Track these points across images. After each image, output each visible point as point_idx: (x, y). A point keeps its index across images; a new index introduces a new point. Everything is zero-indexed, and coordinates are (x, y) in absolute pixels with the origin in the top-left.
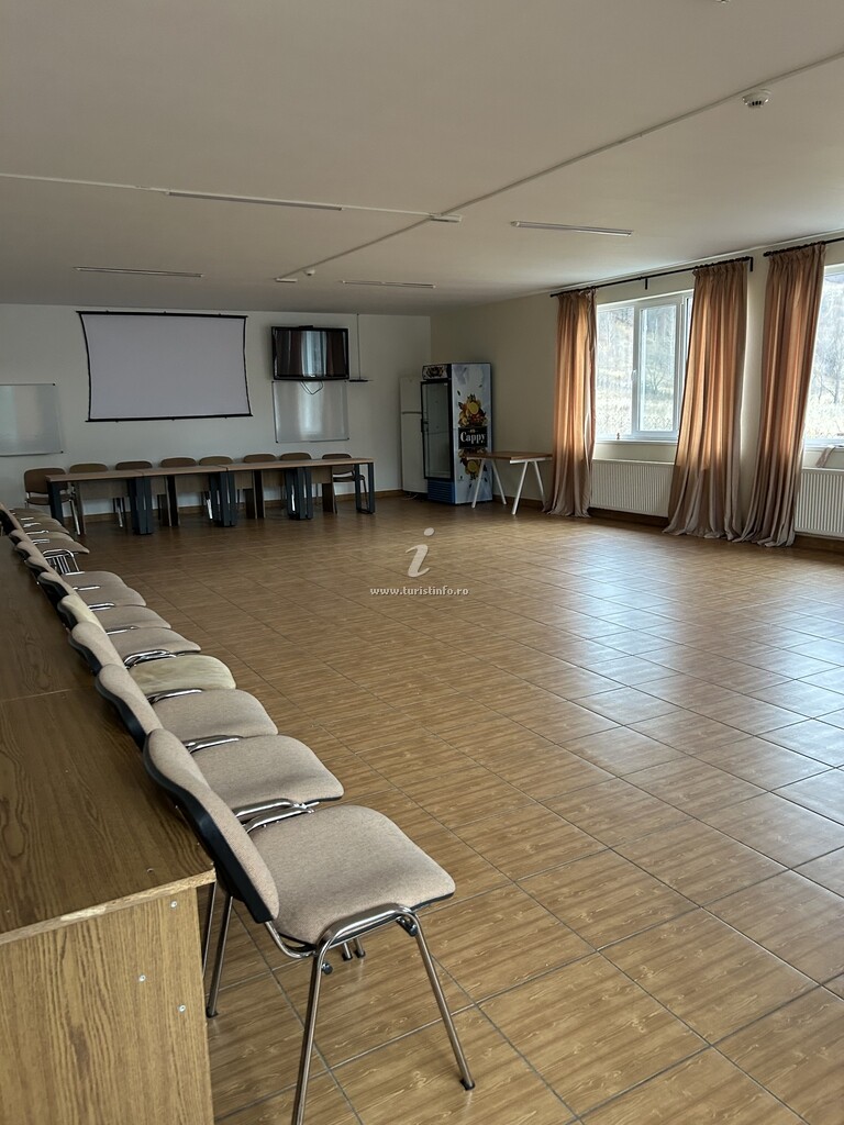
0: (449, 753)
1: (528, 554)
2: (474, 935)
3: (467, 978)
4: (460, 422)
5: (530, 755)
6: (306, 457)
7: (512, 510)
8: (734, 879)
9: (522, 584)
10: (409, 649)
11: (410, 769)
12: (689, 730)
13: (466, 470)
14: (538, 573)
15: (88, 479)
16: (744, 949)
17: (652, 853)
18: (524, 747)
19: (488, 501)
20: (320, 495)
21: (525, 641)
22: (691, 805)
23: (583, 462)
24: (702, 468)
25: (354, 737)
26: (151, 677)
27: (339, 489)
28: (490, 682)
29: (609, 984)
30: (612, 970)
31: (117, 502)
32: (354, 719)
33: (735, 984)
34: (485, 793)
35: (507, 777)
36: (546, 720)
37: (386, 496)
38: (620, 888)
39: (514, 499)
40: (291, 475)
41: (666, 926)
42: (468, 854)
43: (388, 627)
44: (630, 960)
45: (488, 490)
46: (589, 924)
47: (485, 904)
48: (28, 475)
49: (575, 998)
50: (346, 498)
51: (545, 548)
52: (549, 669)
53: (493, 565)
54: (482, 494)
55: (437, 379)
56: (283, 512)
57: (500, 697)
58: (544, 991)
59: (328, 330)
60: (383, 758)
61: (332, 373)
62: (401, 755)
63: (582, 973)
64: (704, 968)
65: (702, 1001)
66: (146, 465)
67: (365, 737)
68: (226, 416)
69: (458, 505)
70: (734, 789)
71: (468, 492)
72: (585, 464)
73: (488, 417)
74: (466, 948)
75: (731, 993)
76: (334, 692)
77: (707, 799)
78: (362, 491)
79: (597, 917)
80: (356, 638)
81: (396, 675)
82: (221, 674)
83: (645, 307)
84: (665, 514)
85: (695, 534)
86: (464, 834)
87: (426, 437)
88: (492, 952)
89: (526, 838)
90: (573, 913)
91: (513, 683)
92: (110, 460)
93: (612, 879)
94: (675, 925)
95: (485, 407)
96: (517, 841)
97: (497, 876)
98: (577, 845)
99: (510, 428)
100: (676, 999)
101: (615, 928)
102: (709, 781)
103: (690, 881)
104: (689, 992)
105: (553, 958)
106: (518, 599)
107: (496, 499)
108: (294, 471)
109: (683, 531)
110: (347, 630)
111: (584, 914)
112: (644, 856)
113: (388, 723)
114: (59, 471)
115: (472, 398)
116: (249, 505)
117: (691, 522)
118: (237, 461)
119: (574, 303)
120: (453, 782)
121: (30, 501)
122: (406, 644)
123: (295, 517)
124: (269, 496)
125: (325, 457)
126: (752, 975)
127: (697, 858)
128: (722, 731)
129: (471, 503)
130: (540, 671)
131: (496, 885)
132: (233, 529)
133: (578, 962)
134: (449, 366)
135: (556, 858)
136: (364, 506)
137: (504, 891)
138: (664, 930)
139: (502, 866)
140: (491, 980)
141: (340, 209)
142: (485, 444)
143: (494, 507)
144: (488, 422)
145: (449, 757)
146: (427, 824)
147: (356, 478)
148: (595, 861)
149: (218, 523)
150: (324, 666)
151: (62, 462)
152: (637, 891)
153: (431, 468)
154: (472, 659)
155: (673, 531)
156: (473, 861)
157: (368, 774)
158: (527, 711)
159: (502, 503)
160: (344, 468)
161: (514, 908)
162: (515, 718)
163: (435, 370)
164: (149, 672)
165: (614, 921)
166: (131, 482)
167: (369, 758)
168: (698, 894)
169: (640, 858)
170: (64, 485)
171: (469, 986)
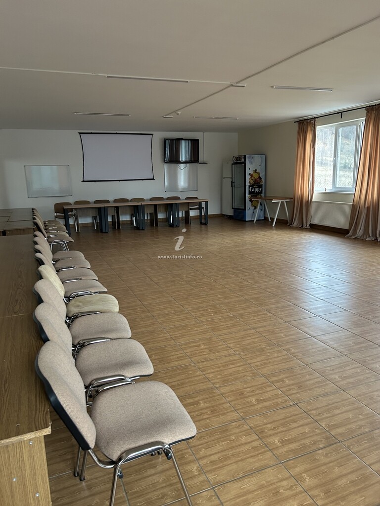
0: (222, 347)
1: (277, 246)
2: (218, 447)
3: (210, 471)
4: (250, 182)
5: (262, 350)
6: (178, 198)
7: (272, 224)
8: (361, 427)
9: (272, 261)
10: (212, 292)
11: (202, 353)
12: (346, 341)
13: (252, 205)
14: (281, 256)
15: (82, 207)
16: (361, 469)
17: (317, 408)
18: (260, 345)
19: (262, 220)
20: (184, 216)
21: (269, 290)
22: (342, 383)
23: (307, 202)
24: (366, 206)
25: (178, 335)
26: (81, 304)
27: (192, 213)
28: (248, 310)
29: (285, 483)
30: (287, 475)
31: (94, 218)
32: (180, 326)
33: (352, 489)
34: (237, 369)
35: (249, 361)
36: (273, 332)
37: (214, 217)
38: (298, 427)
39: (274, 219)
40: (171, 207)
41: (320, 451)
42: (223, 402)
43: (203, 280)
44: (297, 470)
45: (262, 214)
46: (279, 447)
47: (226, 430)
48: (56, 205)
49: (266, 490)
50: (195, 218)
51: (286, 243)
52: (279, 305)
53: (260, 251)
54: (259, 216)
55: (239, 162)
56: (167, 224)
57: (252, 318)
58: (249, 484)
59: (191, 140)
60: (190, 347)
61: (193, 160)
62: (199, 346)
63: (270, 475)
64: (337, 478)
65: (334, 498)
66: (107, 201)
67: (183, 335)
68: (143, 180)
69: (247, 221)
70: (367, 375)
71: (252, 215)
72: (309, 203)
73: (263, 180)
74: (213, 454)
75: (350, 494)
76: (173, 312)
77: (351, 380)
78: (203, 214)
79: (284, 442)
80: (188, 285)
81: (204, 305)
82: (113, 304)
83: (341, 127)
84: (347, 228)
85: (362, 238)
86: (223, 390)
87: (233, 189)
88: (226, 458)
89: (254, 395)
90: (271, 440)
91: (260, 311)
92: (92, 199)
93: (295, 421)
94: (324, 451)
95: (262, 175)
96: (249, 396)
97: (235, 415)
98: (279, 401)
99: (273, 185)
100: (319, 495)
101: (292, 450)
102: (353, 370)
103: (336, 426)
104: (327, 492)
105: (257, 465)
106: (269, 269)
107: (266, 219)
108: (171, 205)
109: (356, 236)
110: (185, 281)
111: (277, 441)
112: (313, 410)
113: (195, 329)
114: (69, 204)
115: (256, 171)
116: (151, 220)
117: (360, 232)
118: (147, 200)
119: (306, 125)
120: (222, 362)
121: (56, 217)
122: (211, 289)
123: (171, 226)
124: (161, 216)
125: (187, 199)
126: (363, 485)
127: (342, 413)
128: (363, 343)
129: (253, 221)
130: (274, 306)
131: (234, 420)
132: (144, 231)
133: (270, 468)
134: (245, 156)
135: (267, 407)
136: (203, 221)
137: (238, 424)
138: (318, 454)
139: (238, 409)
140: (222, 475)
141: (187, 82)
142: (261, 193)
143: (264, 223)
144: (263, 183)
145: (222, 348)
146: (205, 383)
147: (200, 208)
148: (287, 410)
149: (137, 228)
150: (171, 299)
151: (71, 200)
152: (307, 429)
153: (235, 204)
154: (242, 298)
155: (351, 236)
156: (225, 406)
157: (181, 355)
158: (265, 326)
159: (268, 220)
160: (194, 204)
161: (241, 433)
162: (258, 330)
163: (238, 158)
164: (80, 302)
165: (293, 446)
166: (99, 209)
167: (183, 346)
168: (340, 434)
169: (311, 410)
170: (71, 210)
171: (211, 477)
